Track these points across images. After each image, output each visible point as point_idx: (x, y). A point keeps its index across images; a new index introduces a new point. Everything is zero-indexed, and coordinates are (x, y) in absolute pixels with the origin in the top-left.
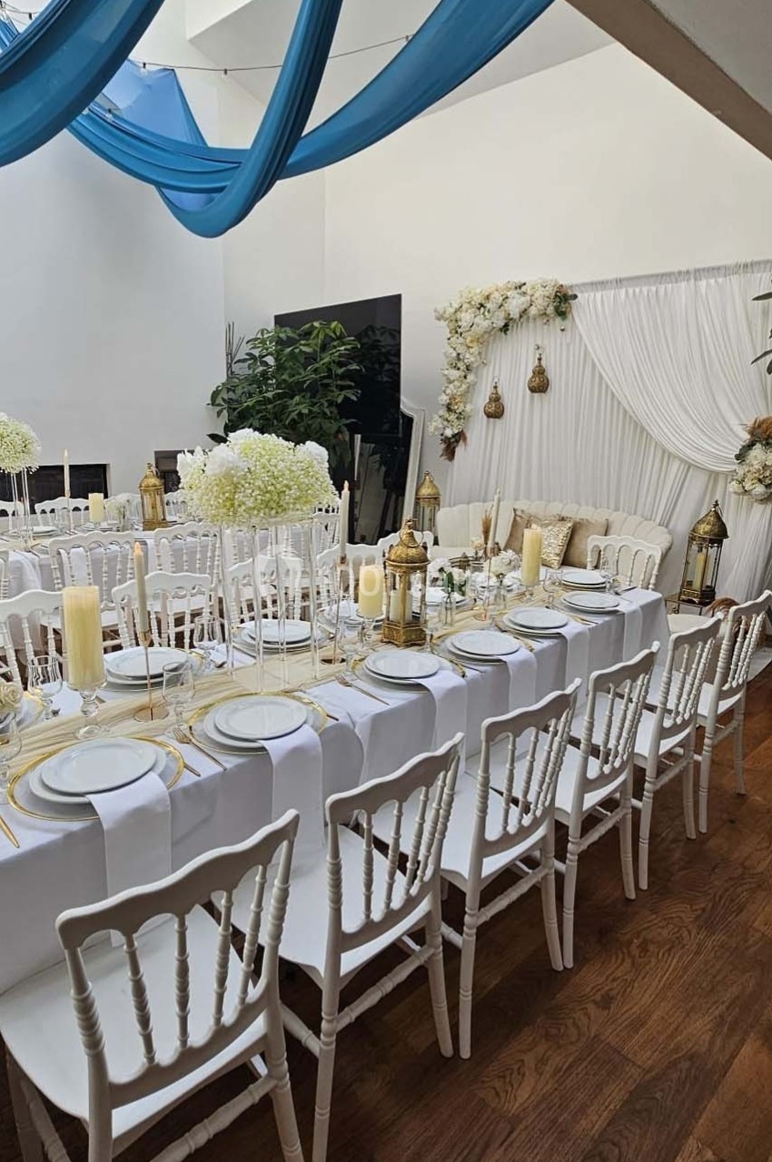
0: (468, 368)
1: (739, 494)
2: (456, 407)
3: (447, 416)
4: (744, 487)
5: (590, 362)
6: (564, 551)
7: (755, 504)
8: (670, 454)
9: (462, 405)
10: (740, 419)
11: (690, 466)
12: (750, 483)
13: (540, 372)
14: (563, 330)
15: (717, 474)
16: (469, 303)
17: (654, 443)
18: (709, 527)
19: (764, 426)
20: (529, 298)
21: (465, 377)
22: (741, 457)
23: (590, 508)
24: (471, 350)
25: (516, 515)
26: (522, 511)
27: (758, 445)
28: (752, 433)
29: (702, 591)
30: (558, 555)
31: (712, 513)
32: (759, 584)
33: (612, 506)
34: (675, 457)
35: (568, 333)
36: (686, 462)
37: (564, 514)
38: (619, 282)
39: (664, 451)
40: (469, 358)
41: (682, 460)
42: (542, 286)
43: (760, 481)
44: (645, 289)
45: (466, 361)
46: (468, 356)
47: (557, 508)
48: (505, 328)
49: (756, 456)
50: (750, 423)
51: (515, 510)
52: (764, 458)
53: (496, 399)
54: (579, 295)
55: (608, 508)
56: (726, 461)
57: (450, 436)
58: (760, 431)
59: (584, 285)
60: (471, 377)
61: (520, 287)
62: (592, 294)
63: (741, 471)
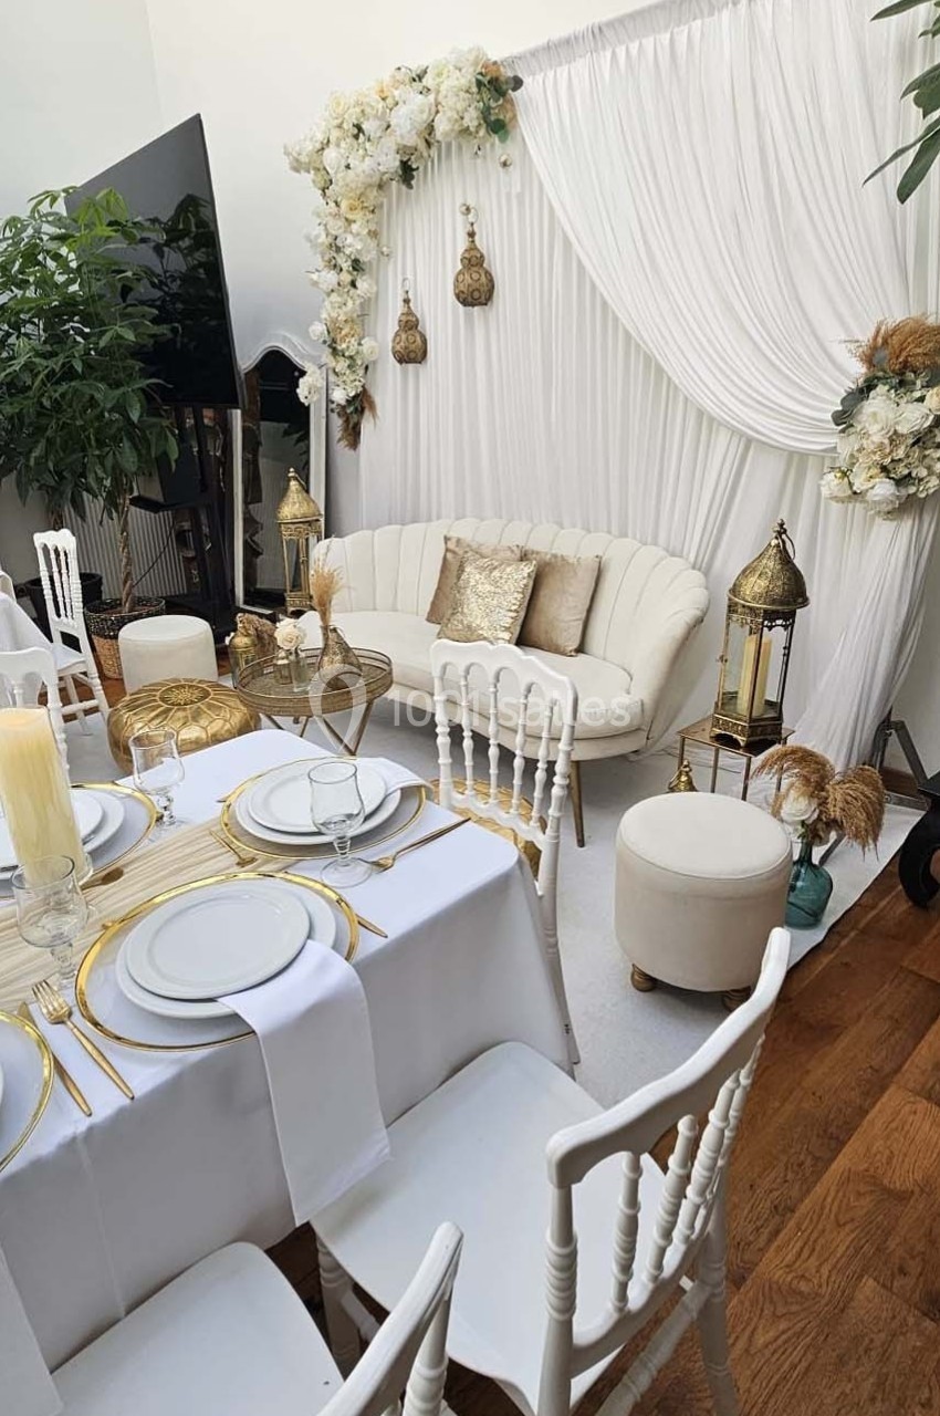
0: (357, 265)
1: (842, 500)
2: (344, 346)
3: (334, 364)
4: (851, 485)
5: (560, 231)
6: (520, 621)
7: (878, 520)
8: (712, 419)
9: (353, 341)
10: (846, 329)
11: (749, 441)
12: (864, 476)
13: (474, 260)
14: (505, 164)
15: (803, 456)
16: (340, 126)
17: (681, 398)
18: (763, 583)
19: (895, 340)
20: (431, 97)
21: (353, 284)
22: (844, 418)
23: (578, 531)
24: (355, 227)
25: (447, 550)
26: (458, 541)
27: (882, 389)
28: (869, 359)
29: (752, 720)
30: (507, 629)
31: (773, 552)
32: (884, 687)
33: (615, 530)
34: (720, 424)
35: (515, 171)
36: (742, 435)
37: (531, 546)
38: (599, 33)
39: (701, 413)
40: (354, 244)
41: (734, 431)
42: (456, 68)
43: (884, 469)
44: (649, 42)
45: (348, 251)
46: (350, 239)
47: (517, 535)
48: (407, 172)
49: (875, 414)
50: (866, 336)
51: (447, 539)
52: (891, 416)
53: (410, 324)
54: (527, 80)
55: (609, 532)
56: (814, 427)
57: (343, 403)
58: (885, 353)
59: (534, 53)
60: (364, 284)
61: (420, 78)
62: (551, 74)
63: (846, 446)
